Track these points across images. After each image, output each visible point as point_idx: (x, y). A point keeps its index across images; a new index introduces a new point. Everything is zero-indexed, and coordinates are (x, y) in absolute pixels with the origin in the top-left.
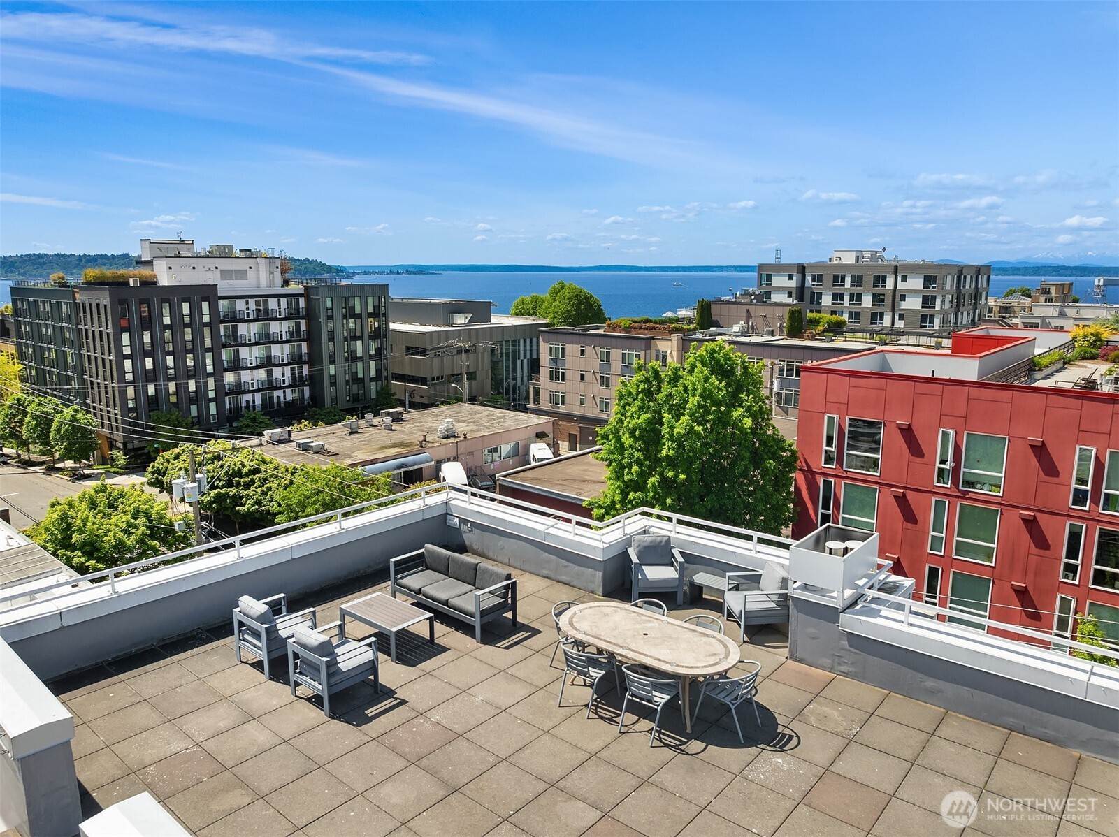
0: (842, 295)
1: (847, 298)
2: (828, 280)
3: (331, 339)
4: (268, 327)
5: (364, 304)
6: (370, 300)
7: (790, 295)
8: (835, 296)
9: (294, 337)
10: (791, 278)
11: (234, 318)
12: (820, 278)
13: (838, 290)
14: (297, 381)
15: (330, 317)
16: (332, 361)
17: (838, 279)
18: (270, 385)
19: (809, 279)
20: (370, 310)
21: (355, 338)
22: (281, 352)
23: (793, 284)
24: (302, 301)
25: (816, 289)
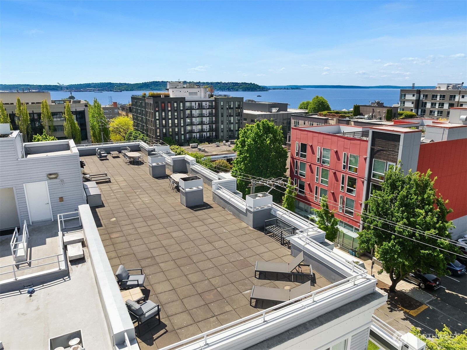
0: (435, 104)
1: (437, 105)
2: (430, 97)
3: (222, 116)
4: (202, 111)
5: (234, 104)
6: (237, 103)
7: (413, 103)
8: (432, 104)
9: (211, 115)
10: (414, 96)
11: (191, 109)
12: (427, 96)
13: (433, 101)
14: (211, 130)
15: (222, 109)
16: (222, 124)
17: (434, 97)
18: (202, 131)
19: (422, 96)
20: (237, 106)
21: (231, 116)
22: (206, 120)
23: (414, 98)
24: (214, 103)
25: (424, 101)
